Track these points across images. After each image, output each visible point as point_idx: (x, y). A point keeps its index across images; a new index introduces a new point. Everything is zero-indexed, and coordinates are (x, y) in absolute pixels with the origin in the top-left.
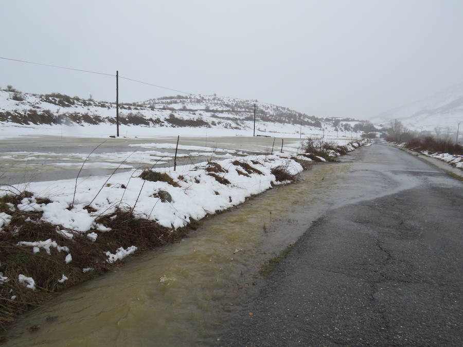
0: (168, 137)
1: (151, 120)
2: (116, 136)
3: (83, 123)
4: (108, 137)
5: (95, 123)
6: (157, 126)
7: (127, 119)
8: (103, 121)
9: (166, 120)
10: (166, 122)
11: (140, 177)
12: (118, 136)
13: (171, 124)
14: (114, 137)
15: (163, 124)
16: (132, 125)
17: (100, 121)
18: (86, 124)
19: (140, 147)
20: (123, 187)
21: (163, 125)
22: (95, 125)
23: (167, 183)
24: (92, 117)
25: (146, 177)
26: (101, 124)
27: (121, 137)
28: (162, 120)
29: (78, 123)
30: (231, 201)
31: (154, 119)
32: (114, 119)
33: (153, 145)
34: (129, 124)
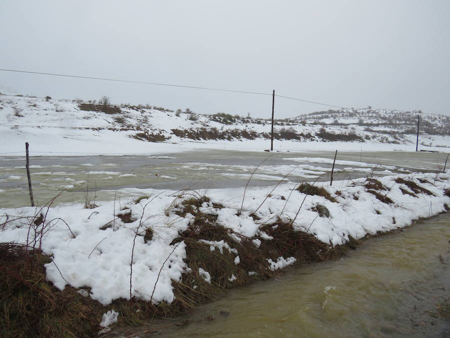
0: (319, 151)
1: (302, 135)
2: (270, 150)
3: (242, 138)
4: (263, 151)
5: (251, 138)
6: (308, 140)
7: (280, 135)
8: (258, 136)
9: (317, 135)
10: (316, 137)
11: (297, 189)
12: (272, 149)
13: (321, 139)
14: (268, 151)
15: (313, 138)
16: (284, 140)
17: (256, 136)
18: (244, 139)
19: (293, 160)
20: (283, 198)
21: (314, 140)
22: (252, 140)
23: (324, 197)
24: (249, 133)
25: (303, 190)
26: (257, 139)
27: (274, 151)
28: (312, 135)
29: (237, 138)
30: (394, 222)
31: (305, 134)
32: (268, 134)
33: (305, 159)
34: (282, 139)
